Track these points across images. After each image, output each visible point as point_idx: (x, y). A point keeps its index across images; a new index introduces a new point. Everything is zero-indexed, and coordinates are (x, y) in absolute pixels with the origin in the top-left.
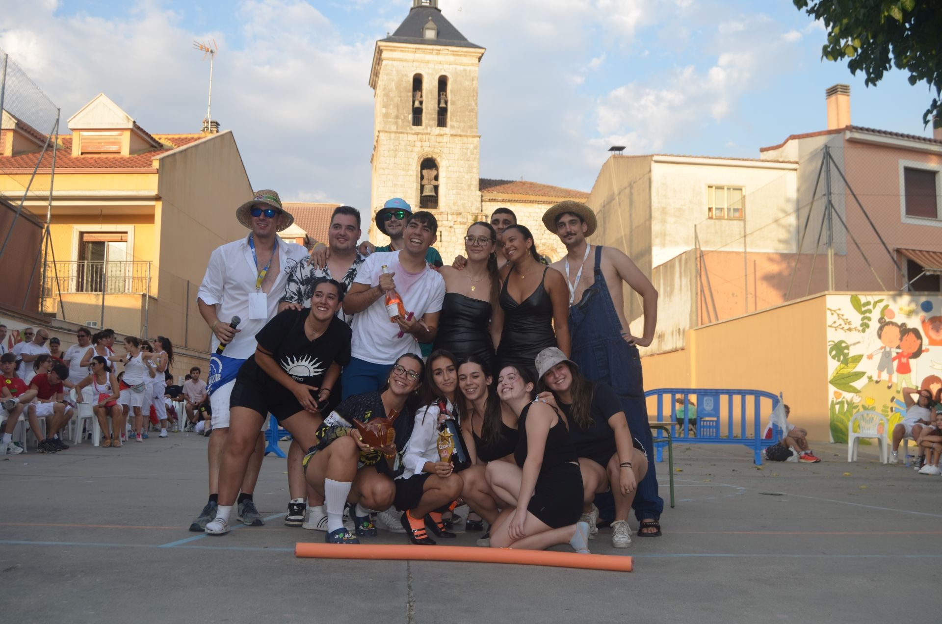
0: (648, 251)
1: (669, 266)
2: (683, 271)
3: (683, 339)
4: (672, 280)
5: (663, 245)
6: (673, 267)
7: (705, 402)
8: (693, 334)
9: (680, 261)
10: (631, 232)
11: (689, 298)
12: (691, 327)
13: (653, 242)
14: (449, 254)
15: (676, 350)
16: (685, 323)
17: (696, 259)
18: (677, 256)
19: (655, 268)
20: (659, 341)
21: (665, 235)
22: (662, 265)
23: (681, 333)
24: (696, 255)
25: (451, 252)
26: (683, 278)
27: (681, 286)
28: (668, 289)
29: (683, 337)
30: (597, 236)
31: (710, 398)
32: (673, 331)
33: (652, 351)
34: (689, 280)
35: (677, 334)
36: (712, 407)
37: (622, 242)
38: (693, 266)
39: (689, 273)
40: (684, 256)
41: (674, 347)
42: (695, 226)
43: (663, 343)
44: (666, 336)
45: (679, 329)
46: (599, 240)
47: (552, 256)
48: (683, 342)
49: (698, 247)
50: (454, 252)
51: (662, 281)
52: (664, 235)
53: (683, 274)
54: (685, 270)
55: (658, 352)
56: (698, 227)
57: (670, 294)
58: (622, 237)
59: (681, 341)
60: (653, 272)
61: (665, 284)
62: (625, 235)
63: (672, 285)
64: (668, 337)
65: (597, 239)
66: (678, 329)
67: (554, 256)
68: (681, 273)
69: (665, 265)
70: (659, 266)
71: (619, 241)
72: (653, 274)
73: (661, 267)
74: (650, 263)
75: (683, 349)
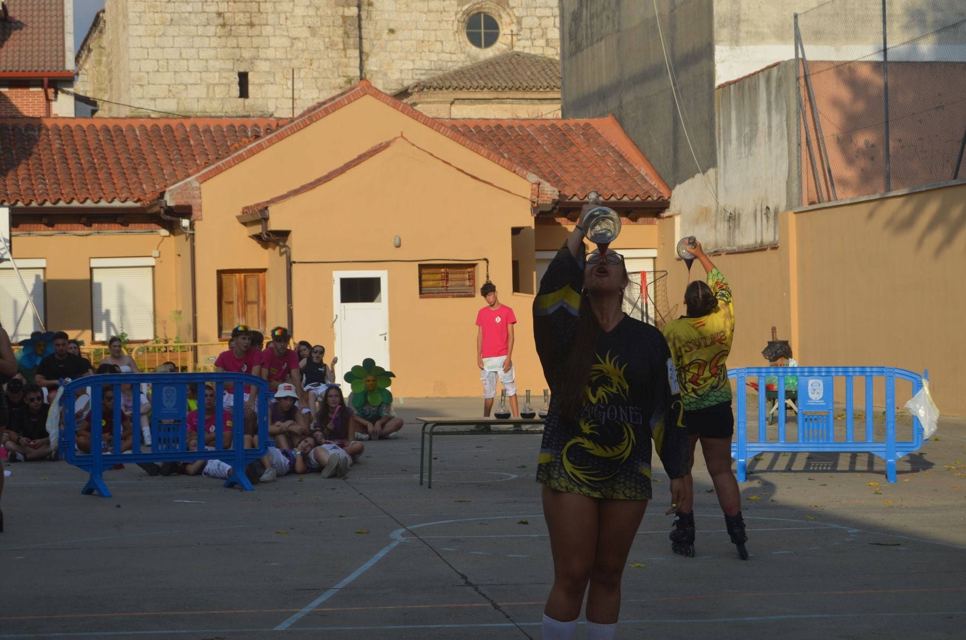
0: (706, 52)
1: (746, 87)
2: (772, 99)
3: (775, 228)
4: (754, 114)
5: (735, 41)
6: (755, 89)
7: (810, 387)
8: (792, 218)
9: (768, 80)
10: (672, 11)
11: (786, 152)
12: (789, 206)
13: (716, 37)
14: (283, 16)
15: (760, 248)
16: (778, 198)
17: (798, 79)
18: (763, 70)
19: (720, 87)
20: (730, 227)
21: (739, 22)
22: (735, 82)
23: (771, 216)
24: (797, 71)
25: (285, 12)
26: (773, 113)
27: (770, 127)
28: (747, 129)
29: (775, 223)
30: (604, 8)
31: (818, 381)
32: (756, 211)
33: (716, 245)
34: (785, 118)
35: (764, 217)
36: (821, 396)
37: (655, 27)
38: (793, 93)
39: (785, 105)
40: (775, 70)
41: (759, 241)
42: (796, 16)
43: (737, 231)
44: (743, 219)
45: (768, 208)
46: (608, 18)
47: (500, 16)
48: (775, 233)
49: (800, 56)
50: (293, 11)
51: (733, 114)
52: (736, 21)
53: (773, 106)
54: (776, 97)
55: (728, 248)
56: (800, 19)
57: (750, 140)
58: (655, 17)
59: (771, 230)
60: (717, 94)
61: (739, 120)
62: (660, 14)
63: (754, 124)
64: (746, 221)
65: (604, 15)
66: (764, 207)
67: (504, 15)
68: (769, 102)
69: (739, 83)
70: (729, 84)
71: (649, 26)
72: (716, 99)
73: (732, 86)
74: (711, 75)
75: (775, 248)
